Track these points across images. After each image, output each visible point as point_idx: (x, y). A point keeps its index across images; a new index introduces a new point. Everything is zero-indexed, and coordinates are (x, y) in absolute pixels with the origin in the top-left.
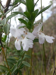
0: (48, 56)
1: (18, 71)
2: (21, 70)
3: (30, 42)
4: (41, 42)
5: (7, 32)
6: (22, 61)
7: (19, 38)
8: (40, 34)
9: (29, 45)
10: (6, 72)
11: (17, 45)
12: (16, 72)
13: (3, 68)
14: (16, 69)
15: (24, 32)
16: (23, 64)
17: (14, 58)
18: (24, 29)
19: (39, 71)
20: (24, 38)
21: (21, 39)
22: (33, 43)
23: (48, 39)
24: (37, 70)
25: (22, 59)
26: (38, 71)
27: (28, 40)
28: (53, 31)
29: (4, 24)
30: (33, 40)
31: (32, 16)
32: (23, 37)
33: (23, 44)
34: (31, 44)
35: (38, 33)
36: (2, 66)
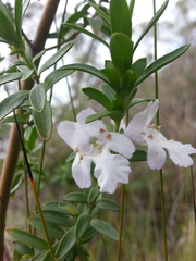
0: (169, 192)
1: (76, 251)
2: (85, 246)
3: (122, 164)
4: (153, 163)
5: (46, 131)
6: (89, 219)
7: (85, 148)
8: (151, 137)
9: (119, 176)
10: (37, 252)
11: (80, 173)
12: (72, 255)
13: (27, 241)
14: (72, 244)
15: (102, 131)
16: (91, 228)
17: (64, 208)
18: (100, 124)
19: (140, 245)
20: (101, 148)
21: (92, 153)
22: (128, 169)
23: (176, 154)
24: (131, 242)
25: (90, 213)
26: (135, 246)
27: (116, 158)
28: (188, 109)
29: (36, 106)
30: (130, 156)
31: (126, 81)
32: (96, 145)
33: (100, 172)
34: (125, 172)
35: (143, 133)
36: (24, 233)
